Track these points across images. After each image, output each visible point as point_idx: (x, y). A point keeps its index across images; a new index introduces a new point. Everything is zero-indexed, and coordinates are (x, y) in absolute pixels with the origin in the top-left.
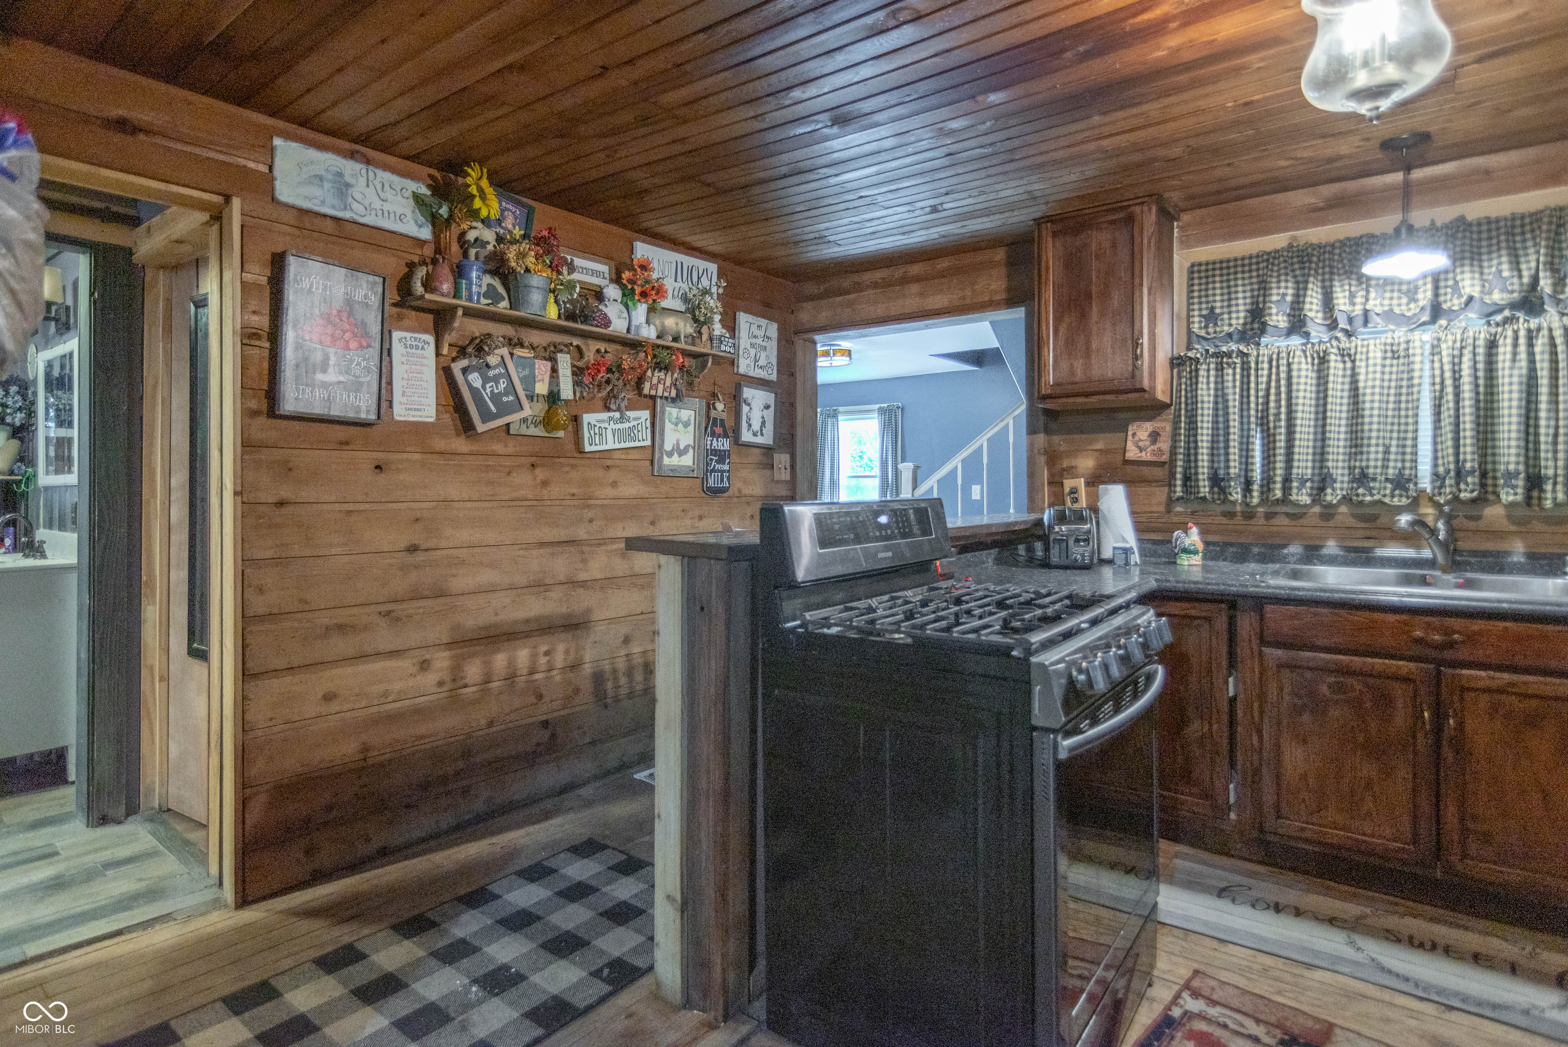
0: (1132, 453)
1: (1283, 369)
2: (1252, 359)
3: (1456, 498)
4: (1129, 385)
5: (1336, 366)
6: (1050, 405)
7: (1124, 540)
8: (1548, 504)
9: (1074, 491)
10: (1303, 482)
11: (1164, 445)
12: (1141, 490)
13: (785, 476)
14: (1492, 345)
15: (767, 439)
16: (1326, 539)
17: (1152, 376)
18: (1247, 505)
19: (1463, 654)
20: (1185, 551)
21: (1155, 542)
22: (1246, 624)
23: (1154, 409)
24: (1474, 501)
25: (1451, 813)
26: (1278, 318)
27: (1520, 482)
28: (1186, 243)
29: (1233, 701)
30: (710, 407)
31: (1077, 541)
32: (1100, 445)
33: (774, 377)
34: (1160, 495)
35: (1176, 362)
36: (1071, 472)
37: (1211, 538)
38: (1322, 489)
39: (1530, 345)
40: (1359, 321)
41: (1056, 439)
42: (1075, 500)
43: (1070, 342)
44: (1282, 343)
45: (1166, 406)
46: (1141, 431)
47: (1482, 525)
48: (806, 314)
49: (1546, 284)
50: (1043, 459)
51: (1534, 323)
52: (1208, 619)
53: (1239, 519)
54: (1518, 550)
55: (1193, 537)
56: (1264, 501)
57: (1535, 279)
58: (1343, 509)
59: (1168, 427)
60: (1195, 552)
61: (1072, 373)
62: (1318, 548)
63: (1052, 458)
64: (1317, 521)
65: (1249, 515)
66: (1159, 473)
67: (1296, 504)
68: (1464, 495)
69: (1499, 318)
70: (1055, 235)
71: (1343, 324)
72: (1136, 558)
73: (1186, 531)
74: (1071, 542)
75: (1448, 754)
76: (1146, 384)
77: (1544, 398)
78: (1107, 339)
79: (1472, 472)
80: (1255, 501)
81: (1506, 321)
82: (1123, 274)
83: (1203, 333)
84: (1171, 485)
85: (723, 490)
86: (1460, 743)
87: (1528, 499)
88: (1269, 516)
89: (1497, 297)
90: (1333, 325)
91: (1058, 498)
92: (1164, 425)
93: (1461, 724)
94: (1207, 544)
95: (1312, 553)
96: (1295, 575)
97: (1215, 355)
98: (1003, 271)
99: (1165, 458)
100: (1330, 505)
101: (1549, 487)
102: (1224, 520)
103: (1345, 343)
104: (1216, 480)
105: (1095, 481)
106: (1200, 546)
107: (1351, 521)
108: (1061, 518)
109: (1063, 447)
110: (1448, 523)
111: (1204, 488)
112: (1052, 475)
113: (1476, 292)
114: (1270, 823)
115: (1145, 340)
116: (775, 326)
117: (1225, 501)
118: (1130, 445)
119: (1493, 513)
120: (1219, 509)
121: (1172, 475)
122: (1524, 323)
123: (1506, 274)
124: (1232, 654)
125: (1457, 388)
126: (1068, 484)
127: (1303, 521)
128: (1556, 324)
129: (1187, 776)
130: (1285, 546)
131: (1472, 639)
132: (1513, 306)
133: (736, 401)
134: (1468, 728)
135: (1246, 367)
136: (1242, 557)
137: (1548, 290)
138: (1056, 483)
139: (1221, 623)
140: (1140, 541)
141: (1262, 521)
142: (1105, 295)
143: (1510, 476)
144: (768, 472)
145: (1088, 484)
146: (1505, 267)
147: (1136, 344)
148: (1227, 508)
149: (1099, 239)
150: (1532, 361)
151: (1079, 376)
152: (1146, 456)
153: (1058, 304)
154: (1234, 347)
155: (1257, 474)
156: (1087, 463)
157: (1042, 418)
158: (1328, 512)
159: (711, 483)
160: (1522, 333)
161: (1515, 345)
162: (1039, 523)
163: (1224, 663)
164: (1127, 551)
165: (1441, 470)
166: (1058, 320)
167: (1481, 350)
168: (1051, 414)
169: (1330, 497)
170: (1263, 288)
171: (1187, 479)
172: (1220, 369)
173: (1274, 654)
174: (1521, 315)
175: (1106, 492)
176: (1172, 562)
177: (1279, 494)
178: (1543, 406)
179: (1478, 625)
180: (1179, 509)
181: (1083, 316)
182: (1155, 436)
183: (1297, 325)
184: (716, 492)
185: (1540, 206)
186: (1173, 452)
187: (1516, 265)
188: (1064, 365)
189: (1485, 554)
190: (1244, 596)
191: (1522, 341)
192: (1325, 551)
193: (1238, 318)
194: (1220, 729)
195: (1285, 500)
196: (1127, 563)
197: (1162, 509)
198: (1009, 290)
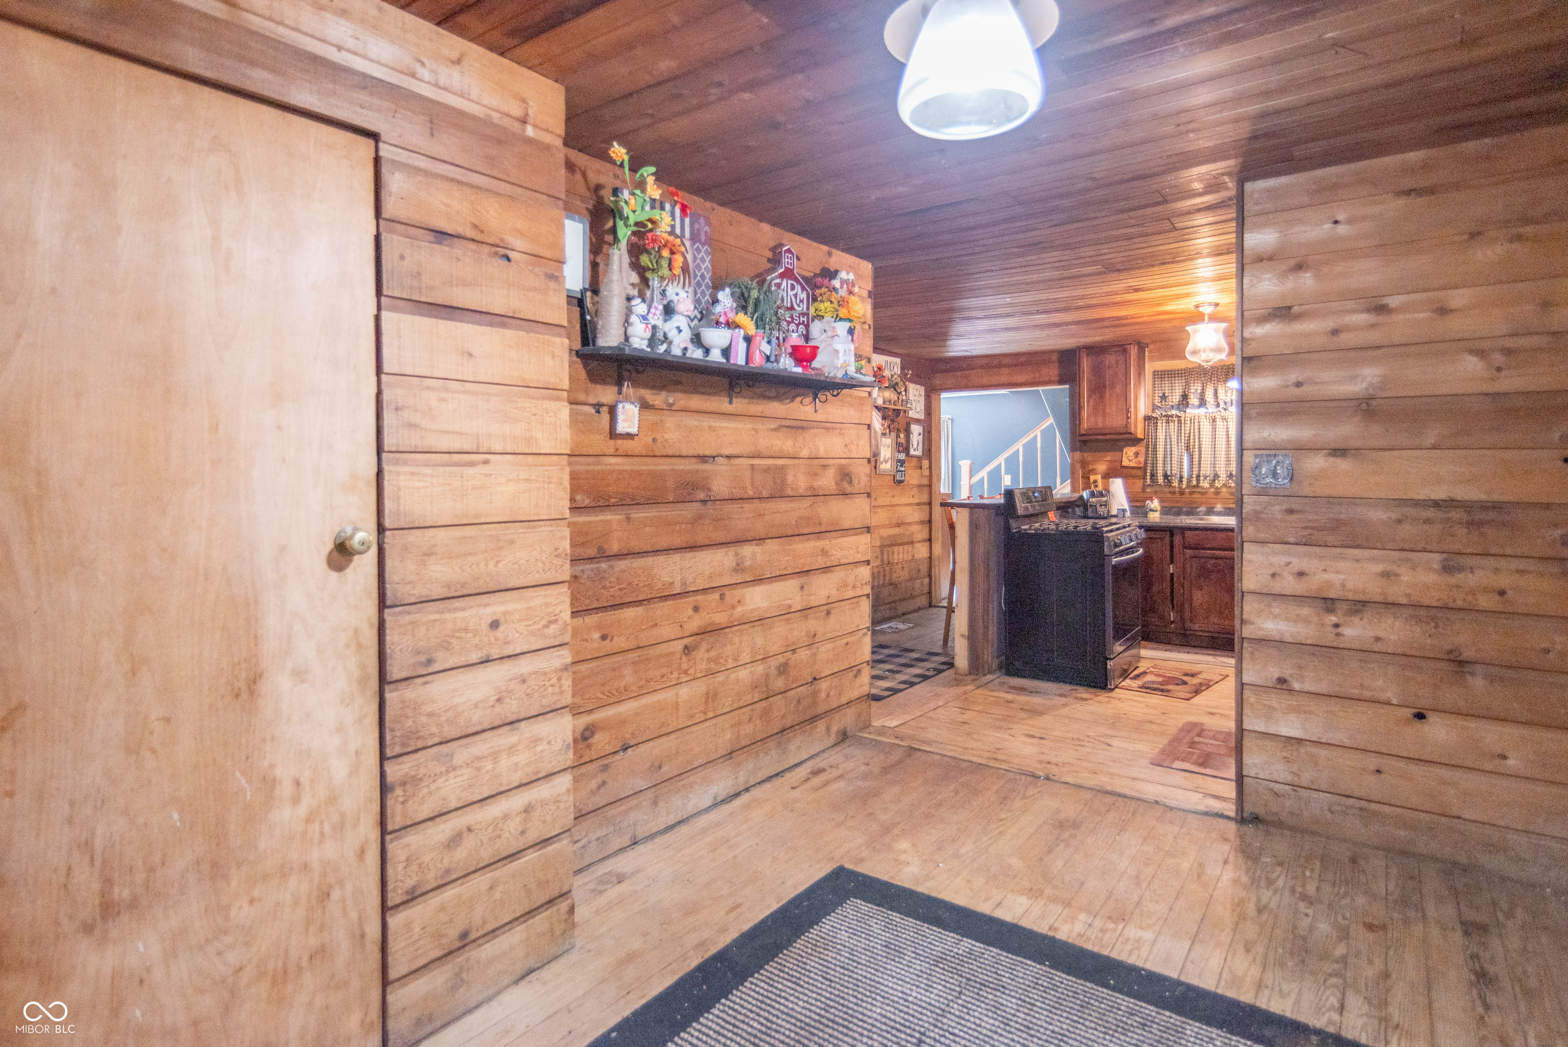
0: (1125, 463)
1: (1196, 424)
2: (1182, 419)
4: (1124, 431)
5: (1219, 422)
6: (1084, 438)
7: (1122, 505)
9: (1095, 481)
10: (1206, 477)
11: (1142, 459)
12: (1131, 481)
13: (927, 473)
15: (919, 453)
16: (1216, 504)
17: (1136, 427)
18: (1180, 488)
20: (1152, 510)
21: (1137, 507)
22: (1178, 539)
23: (1136, 441)
26: (1194, 400)
28: (1152, 359)
29: (1172, 574)
30: (898, 436)
31: (1101, 505)
32: (1109, 458)
33: (922, 417)
34: (1139, 483)
35: (1147, 418)
36: (1093, 471)
37: (1165, 504)
38: (1214, 481)
40: (1229, 404)
41: (1085, 454)
42: (1096, 486)
43: (1095, 408)
44: (1196, 411)
45: (1141, 440)
46: (1130, 452)
48: (938, 381)
50: (1079, 465)
52: (1162, 539)
53: (1177, 495)
55: (1155, 504)
56: (1188, 486)
58: (1224, 490)
59: (1143, 450)
60: (1156, 511)
61: (1097, 423)
62: (1212, 508)
63: (1084, 464)
64: (1212, 496)
65: (1182, 493)
66: (1139, 473)
67: (1203, 488)
70: (1088, 355)
71: (1222, 405)
72: (1128, 514)
73: (1152, 501)
74: (1098, 506)
76: (1133, 431)
78: (1114, 408)
80: (1184, 486)
82: (1121, 376)
83: (1159, 405)
84: (1145, 478)
85: (902, 482)
88: (1191, 493)
90: (1218, 405)
91: (1087, 486)
92: (1141, 449)
94: (1162, 507)
95: (1210, 511)
96: (1201, 519)
97: (1165, 416)
98: (1056, 365)
99: (1141, 465)
100: (1217, 488)
102: (1169, 495)
103: (1223, 413)
104: (1166, 476)
105: (1107, 476)
106: (1159, 508)
107: (1228, 496)
108: (1093, 495)
109: (1089, 459)
111: (1161, 480)
112: (1083, 473)
114: (1188, 625)
115: (1132, 409)
116: (923, 388)
117: (1170, 486)
118: (1124, 459)
120: (1167, 489)
121: (1145, 474)
124: (1172, 556)
126: (1092, 478)
127: (1206, 496)
129: (1153, 610)
130: (1197, 508)
133: (908, 432)
135: (1180, 422)
136: (1179, 513)
138: (1086, 478)
139: (1167, 540)
140: (1130, 506)
141: (1188, 496)
142: (1112, 387)
144: (919, 471)
145: (1103, 478)
147: (1128, 411)
148: (1171, 489)
149: (1110, 359)
151: (1100, 425)
152: (1132, 464)
153: (1089, 390)
154: (1174, 412)
155: (1185, 474)
156: (1102, 467)
157: (1078, 444)
158: (1217, 492)
159: (898, 478)
162: (1081, 498)
163: (1168, 558)
164: (1124, 511)
166: (1089, 397)
168: (1084, 442)
169: (1217, 484)
170: (1187, 384)
171: (1152, 475)
172: (1168, 422)
173: (1189, 552)
175: (1113, 482)
176: (1145, 514)
177: (1194, 483)
180: (1148, 490)
181: (1102, 397)
182: (1137, 454)
183: (1203, 403)
184: (901, 482)
186: (1146, 463)
188: (1092, 420)
190: (1177, 527)
192: (1215, 510)
193: (1176, 398)
194: (1166, 585)
195: (1197, 486)
196: (1124, 516)
197: (1140, 490)
198: (1060, 375)
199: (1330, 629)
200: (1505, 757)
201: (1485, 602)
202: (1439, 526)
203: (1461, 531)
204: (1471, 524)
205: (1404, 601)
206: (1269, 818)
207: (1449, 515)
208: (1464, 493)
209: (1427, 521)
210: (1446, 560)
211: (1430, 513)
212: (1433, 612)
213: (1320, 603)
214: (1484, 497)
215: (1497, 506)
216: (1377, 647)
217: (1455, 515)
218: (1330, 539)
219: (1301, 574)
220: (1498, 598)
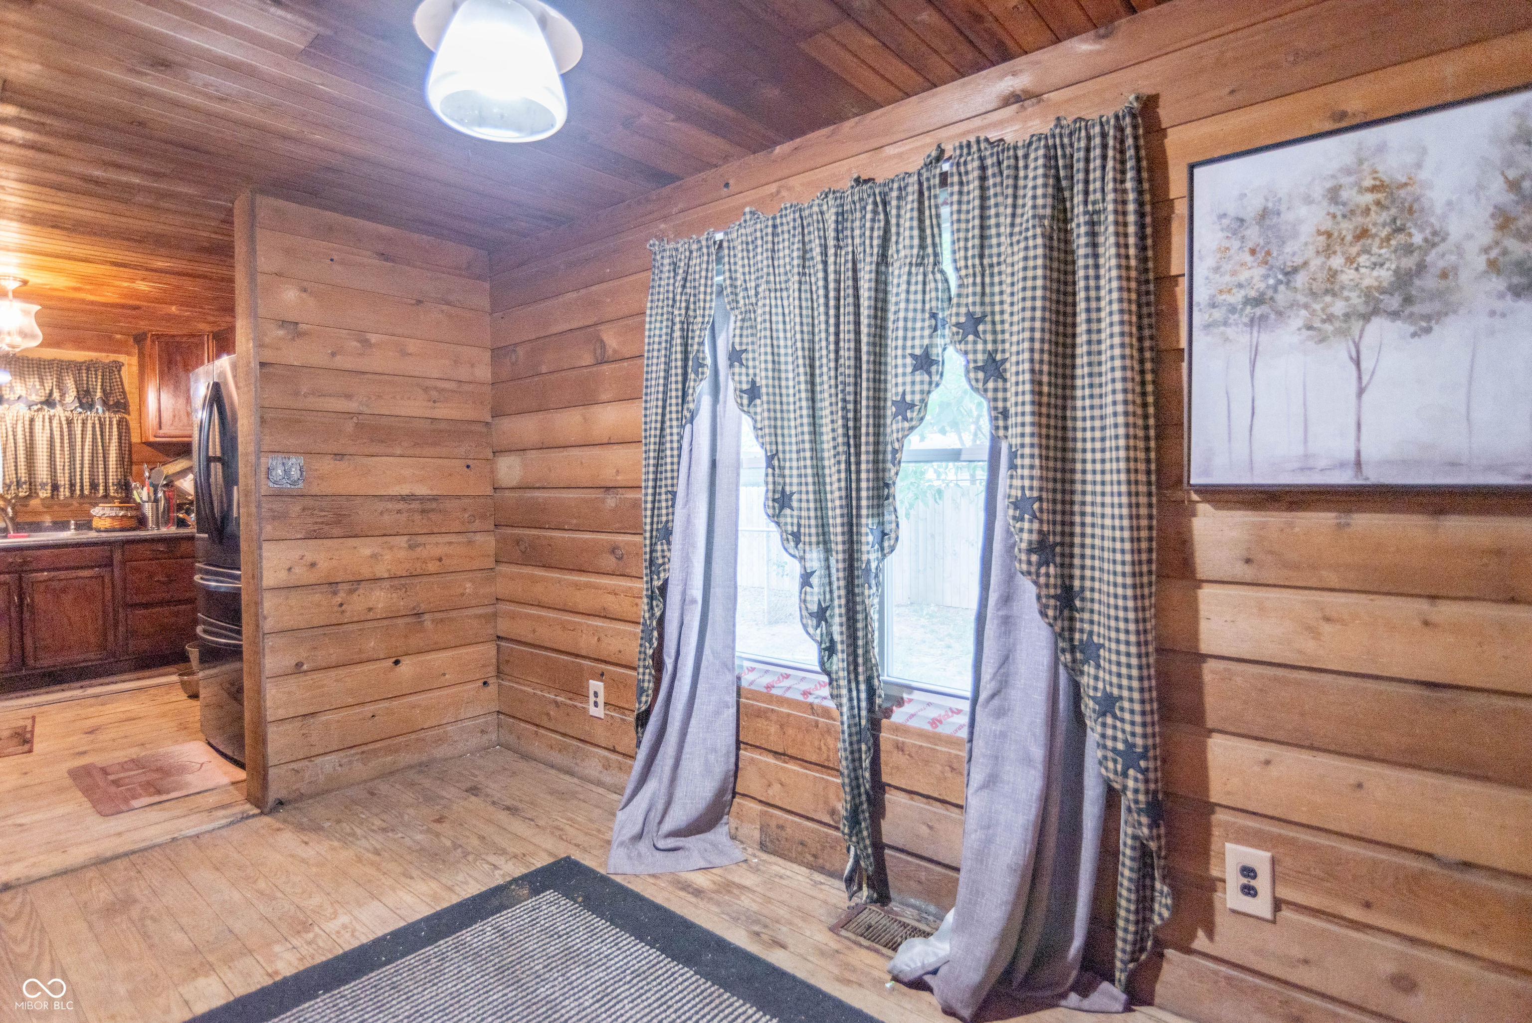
3: (17, 496)
8: (62, 497)
14: (32, 420)
19: (34, 565)
24: (26, 497)
25: (29, 641)
27: (49, 487)
39: (51, 422)
47: (29, 509)
49: (56, 395)
51: (52, 412)
54: (47, 520)
57: (51, 391)
68: (21, 494)
69: (35, 408)
75: (27, 615)
77: (58, 452)
79: (25, 483)
81: (38, 410)
86: (32, 607)
87: (52, 495)
89: (34, 398)
93: (32, 600)
101: (62, 490)
110: (13, 509)
113: (24, 394)
119: (34, 503)
122: (47, 412)
123: (38, 387)
125: (14, 436)
128: (62, 415)
131: (37, 559)
132: (42, 403)
134: (36, 600)
137: (58, 398)
143: (43, 485)
146: (37, 383)
150: (51, 430)
160: (47, 417)
161: (43, 422)
165: (8, 481)
167: (27, 423)
174: (45, 407)
178: (58, 456)
179: (39, 553)
185: (52, 357)
187: (42, 383)
189: (31, 524)
191: (47, 420)
199: (336, 609)
200: (444, 674)
201: (432, 567)
202: (405, 515)
203: (417, 517)
204: (423, 511)
205: (386, 575)
206: (292, 797)
207: (412, 506)
208: (422, 490)
209: (399, 512)
210: (409, 540)
211: (401, 506)
212: (403, 581)
213: (325, 588)
214: (429, 492)
215: (435, 498)
216: (371, 615)
217: (415, 505)
218: (336, 531)
219: (313, 565)
220: (438, 563)
